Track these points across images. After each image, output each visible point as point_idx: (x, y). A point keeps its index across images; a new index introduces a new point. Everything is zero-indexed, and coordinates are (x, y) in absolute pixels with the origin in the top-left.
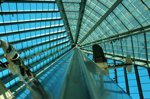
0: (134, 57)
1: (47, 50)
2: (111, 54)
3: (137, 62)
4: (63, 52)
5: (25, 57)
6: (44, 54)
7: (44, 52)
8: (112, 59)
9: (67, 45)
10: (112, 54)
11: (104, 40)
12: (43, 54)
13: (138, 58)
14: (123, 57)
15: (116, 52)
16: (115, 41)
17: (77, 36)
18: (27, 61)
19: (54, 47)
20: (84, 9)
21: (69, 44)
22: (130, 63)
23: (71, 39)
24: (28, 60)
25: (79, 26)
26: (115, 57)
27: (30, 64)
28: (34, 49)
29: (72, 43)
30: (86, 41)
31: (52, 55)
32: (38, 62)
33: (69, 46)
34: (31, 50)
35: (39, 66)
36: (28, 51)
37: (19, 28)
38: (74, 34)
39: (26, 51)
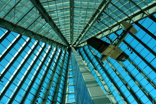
0: (127, 16)
1: (52, 76)
2: (107, 29)
3: (134, 18)
4: (66, 63)
5: (43, 100)
7: (53, 81)
8: (112, 33)
9: (63, 54)
11: (89, 23)
12: (53, 83)
13: (132, 14)
14: (119, 23)
15: (110, 24)
16: (100, 17)
17: (64, 39)
18: (48, 101)
19: (55, 68)
20: (50, 16)
21: (64, 51)
22: (130, 26)
23: (61, 46)
24: (48, 100)
25: (58, 31)
26: (112, 29)
27: (51, 100)
28: (43, 87)
29: (66, 48)
30: (75, 36)
31: (61, 75)
32: (56, 92)
33: (65, 53)
34: (42, 90)
35: (60, 95)
36: (40, 93)
38: (60, 41)
39: (39, 95)
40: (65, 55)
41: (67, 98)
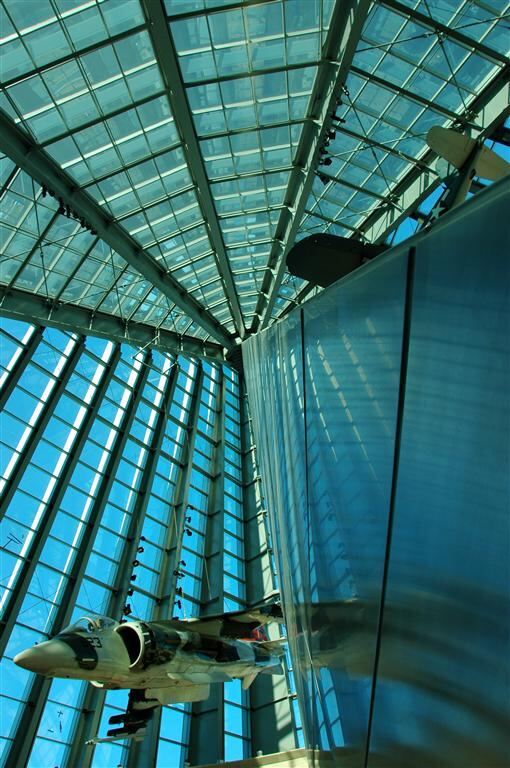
0: (452, 114)
1: (180, 486)
2: (376, 211)
3: (480, 114)
4: (233, 420)
5: (157, 600)
6: (192, 508)
7: (184, 506)
8: (401, 219)
9: (212, 383)
10: (376, 204)
11: (289, 203)
12: (190, 513)
13: (469, 99)
14: (422, 164)
15: (381, 182)
16: (327, 153)
17: (201, 313)
18: (179, 602)
19: (186, 447)
20: (100, 207)
21: (213, 370)
22: (469, 150)
23: (195, 348)
24: (177, 598)
25: (162, 277)
26: (396, 201)
27: (198, 597)
28: (143, 539)
29: (219, 356)
30: (247, 288)
31: (220, 475)
32: (211, 557)
33: (221, 374)
34: (140, 557)
36: (136, 571)
37: (11, 547)
38: (181, 323)
39: (132, 582)
40: (220, 384)
41: (269, 569)
